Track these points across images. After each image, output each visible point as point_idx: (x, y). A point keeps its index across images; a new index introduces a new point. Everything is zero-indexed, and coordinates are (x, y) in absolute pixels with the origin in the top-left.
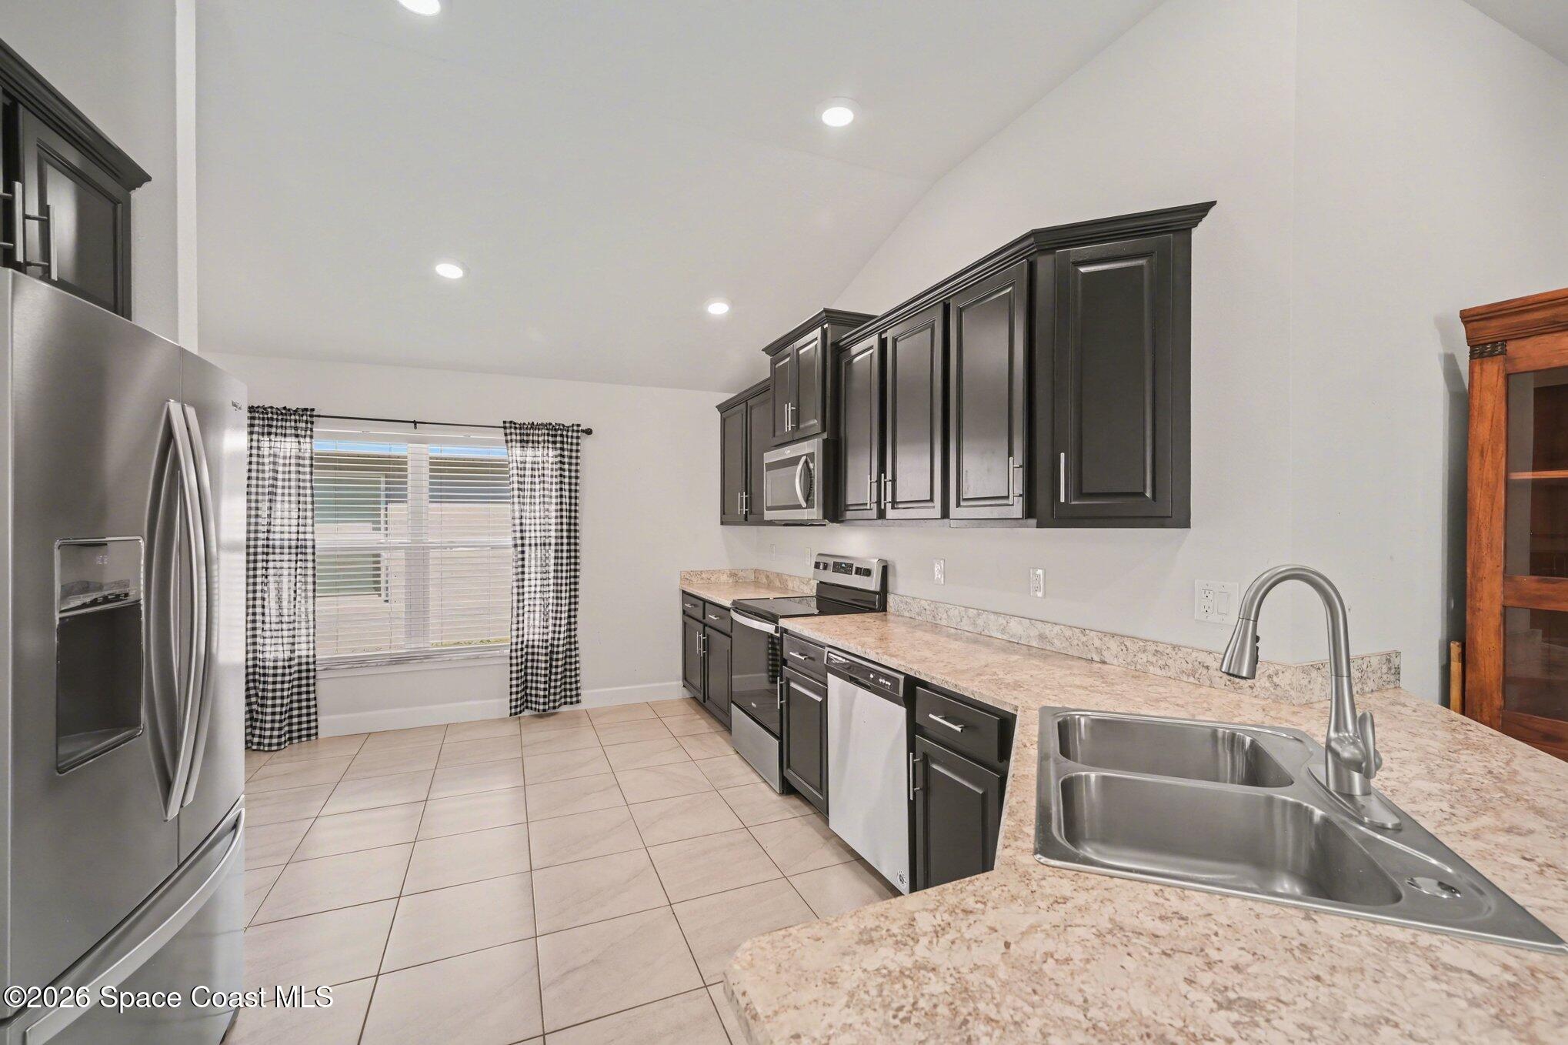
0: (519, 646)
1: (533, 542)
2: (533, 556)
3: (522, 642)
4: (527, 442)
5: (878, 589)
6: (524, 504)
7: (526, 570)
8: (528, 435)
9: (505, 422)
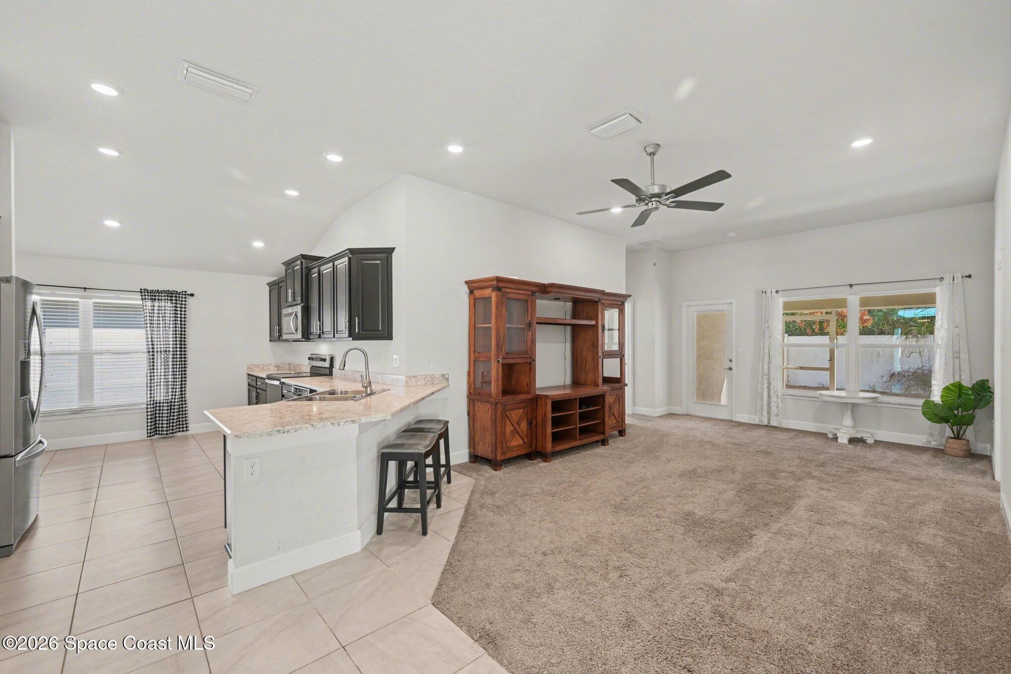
0: (152, 403)
1: (159, 350)
2: (159, 357)
3: (154, 401)
4: (155, 299)
5: (328, 366)
6: (153, 331)
7: (155, 367)
8: (155, 296)
9: (141, 289)
